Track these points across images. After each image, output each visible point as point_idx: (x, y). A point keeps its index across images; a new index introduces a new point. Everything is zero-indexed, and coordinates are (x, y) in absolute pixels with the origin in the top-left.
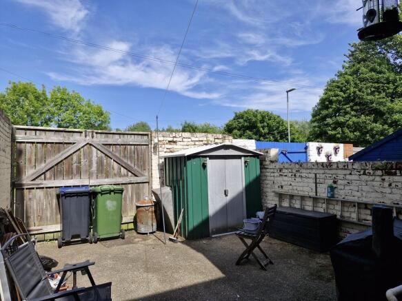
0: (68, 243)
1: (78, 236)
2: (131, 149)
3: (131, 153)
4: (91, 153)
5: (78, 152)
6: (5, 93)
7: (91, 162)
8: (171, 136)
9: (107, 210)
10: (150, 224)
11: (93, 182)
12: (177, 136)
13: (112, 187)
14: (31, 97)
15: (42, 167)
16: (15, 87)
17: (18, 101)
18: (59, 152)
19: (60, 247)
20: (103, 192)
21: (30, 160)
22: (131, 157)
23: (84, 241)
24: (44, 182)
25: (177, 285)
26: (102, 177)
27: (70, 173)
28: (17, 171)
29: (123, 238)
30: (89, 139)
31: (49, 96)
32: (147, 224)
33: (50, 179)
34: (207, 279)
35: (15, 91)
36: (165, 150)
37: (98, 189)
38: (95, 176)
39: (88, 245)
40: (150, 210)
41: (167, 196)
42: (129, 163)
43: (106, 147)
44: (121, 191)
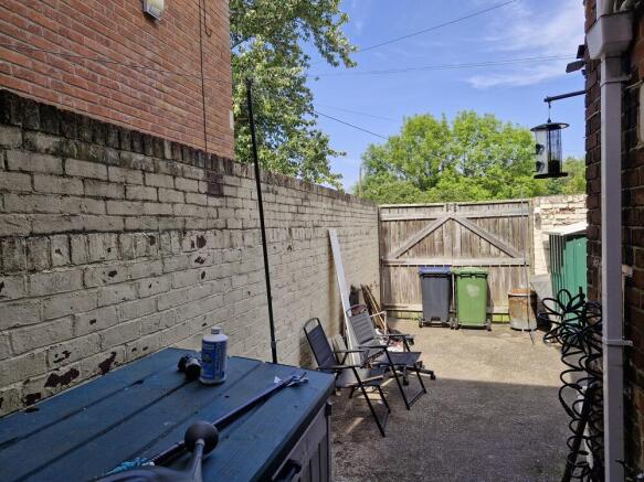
0: (428, 325)
1: (439, 319)
2: (503, 222)
3: (503, 227)
4: (453, 229)
5: (440, 229)
6: (400, 134)
7: (453, 240)
8: (564, 201)
9: (467, 295)
10: (525, 318)
11: (456, 262)
12: (576, 200)
13: (474, 270)
14: (429, 134)
15: (405, 244)
16: (410, 123)
17: (414, 143)
18: (420, 228)
19: (421, 327)
20: (462, 275)
21: (394, 238)
22: (503, 233)
23: (445, 325)
24: (408, 260)
25: (507, 381)
26: (468, 257)
27: (432, 252)
28: (383, 248)
29: (490, 330)
30: (451, 214)
31: (451, 129)
32: (521, 318)
33: (413, 256)
34: (545, 384)
35: (409, 129)
36: (554, 222)
37: (458, 271)
38: (459, 255)
39: (448, 330)
40: (525, 301)
41: (545, 286)
42: (501, 240)
43: (471, 221)
44: (485, 276)
